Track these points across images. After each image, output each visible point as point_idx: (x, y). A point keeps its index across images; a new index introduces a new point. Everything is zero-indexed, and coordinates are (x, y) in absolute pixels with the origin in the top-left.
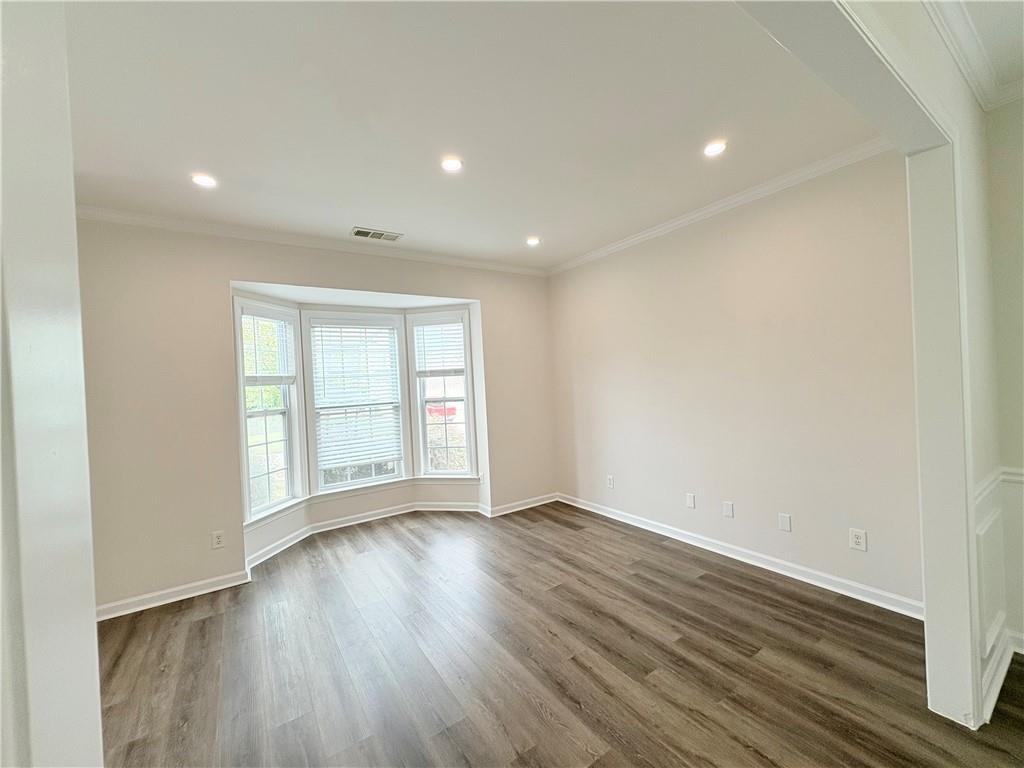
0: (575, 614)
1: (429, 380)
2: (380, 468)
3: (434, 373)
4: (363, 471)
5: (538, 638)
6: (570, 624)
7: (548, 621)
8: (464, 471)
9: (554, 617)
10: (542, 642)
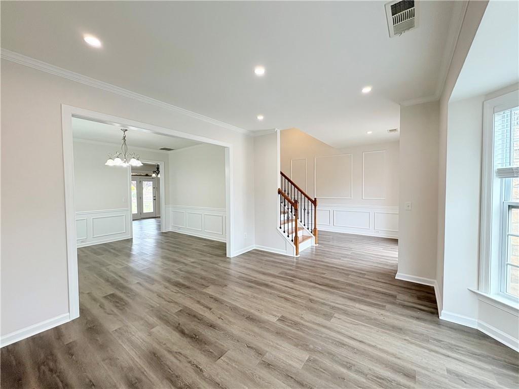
0: (208, 334)
5: (228, 315)
6: (212, 326)
7: (224, 325)
9: (221, 329)
10: (225, 314)
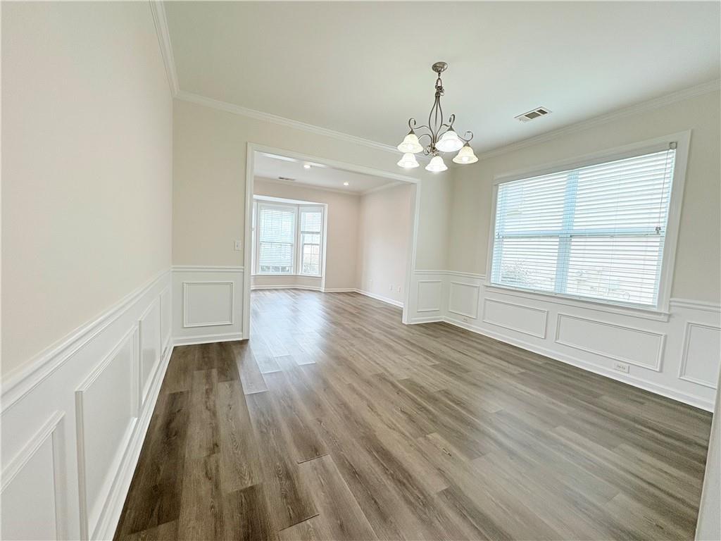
1: (306, 235)
2: (283, 269)
3: (308, 233)
4: (276, 268)
8: (315, 273)
